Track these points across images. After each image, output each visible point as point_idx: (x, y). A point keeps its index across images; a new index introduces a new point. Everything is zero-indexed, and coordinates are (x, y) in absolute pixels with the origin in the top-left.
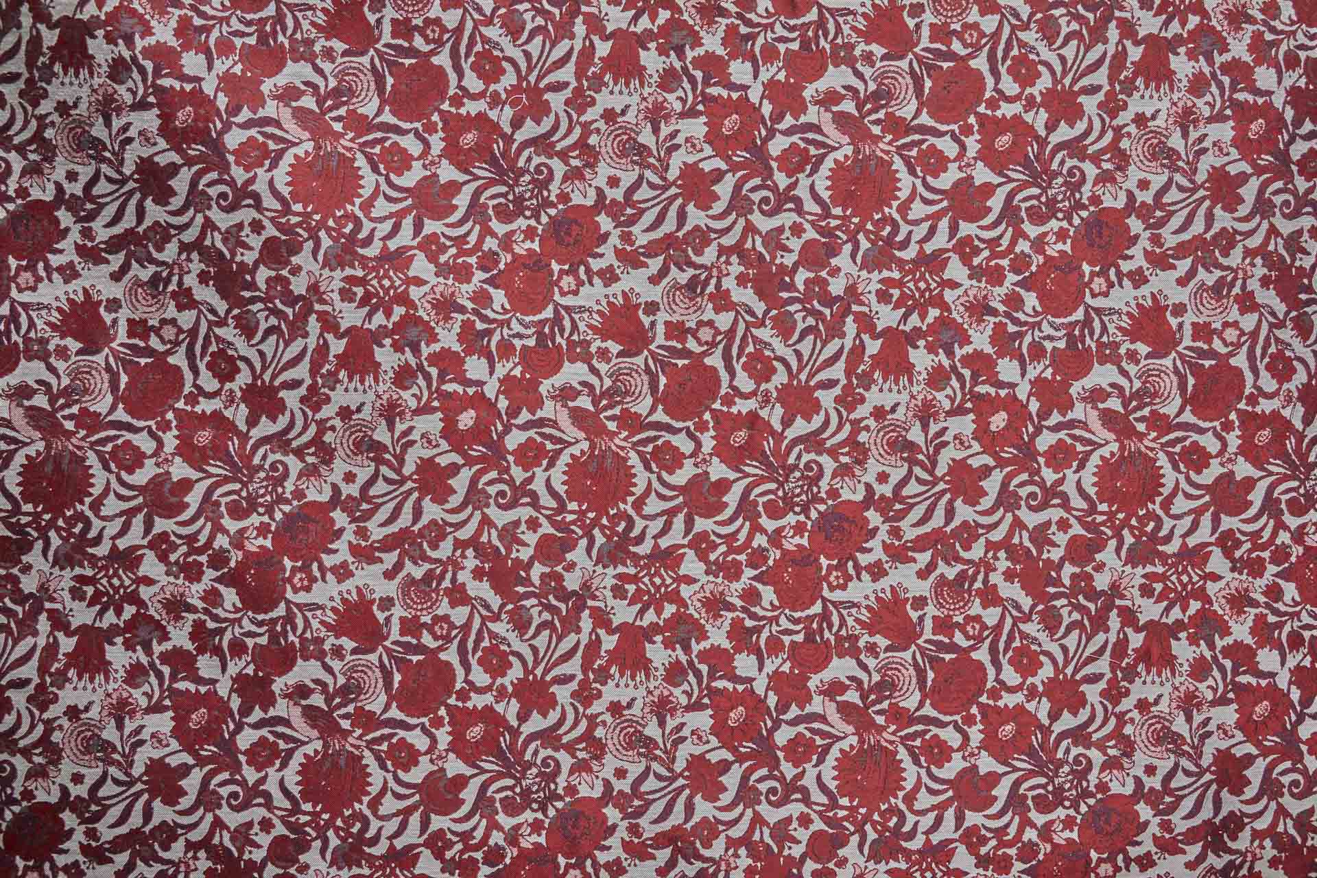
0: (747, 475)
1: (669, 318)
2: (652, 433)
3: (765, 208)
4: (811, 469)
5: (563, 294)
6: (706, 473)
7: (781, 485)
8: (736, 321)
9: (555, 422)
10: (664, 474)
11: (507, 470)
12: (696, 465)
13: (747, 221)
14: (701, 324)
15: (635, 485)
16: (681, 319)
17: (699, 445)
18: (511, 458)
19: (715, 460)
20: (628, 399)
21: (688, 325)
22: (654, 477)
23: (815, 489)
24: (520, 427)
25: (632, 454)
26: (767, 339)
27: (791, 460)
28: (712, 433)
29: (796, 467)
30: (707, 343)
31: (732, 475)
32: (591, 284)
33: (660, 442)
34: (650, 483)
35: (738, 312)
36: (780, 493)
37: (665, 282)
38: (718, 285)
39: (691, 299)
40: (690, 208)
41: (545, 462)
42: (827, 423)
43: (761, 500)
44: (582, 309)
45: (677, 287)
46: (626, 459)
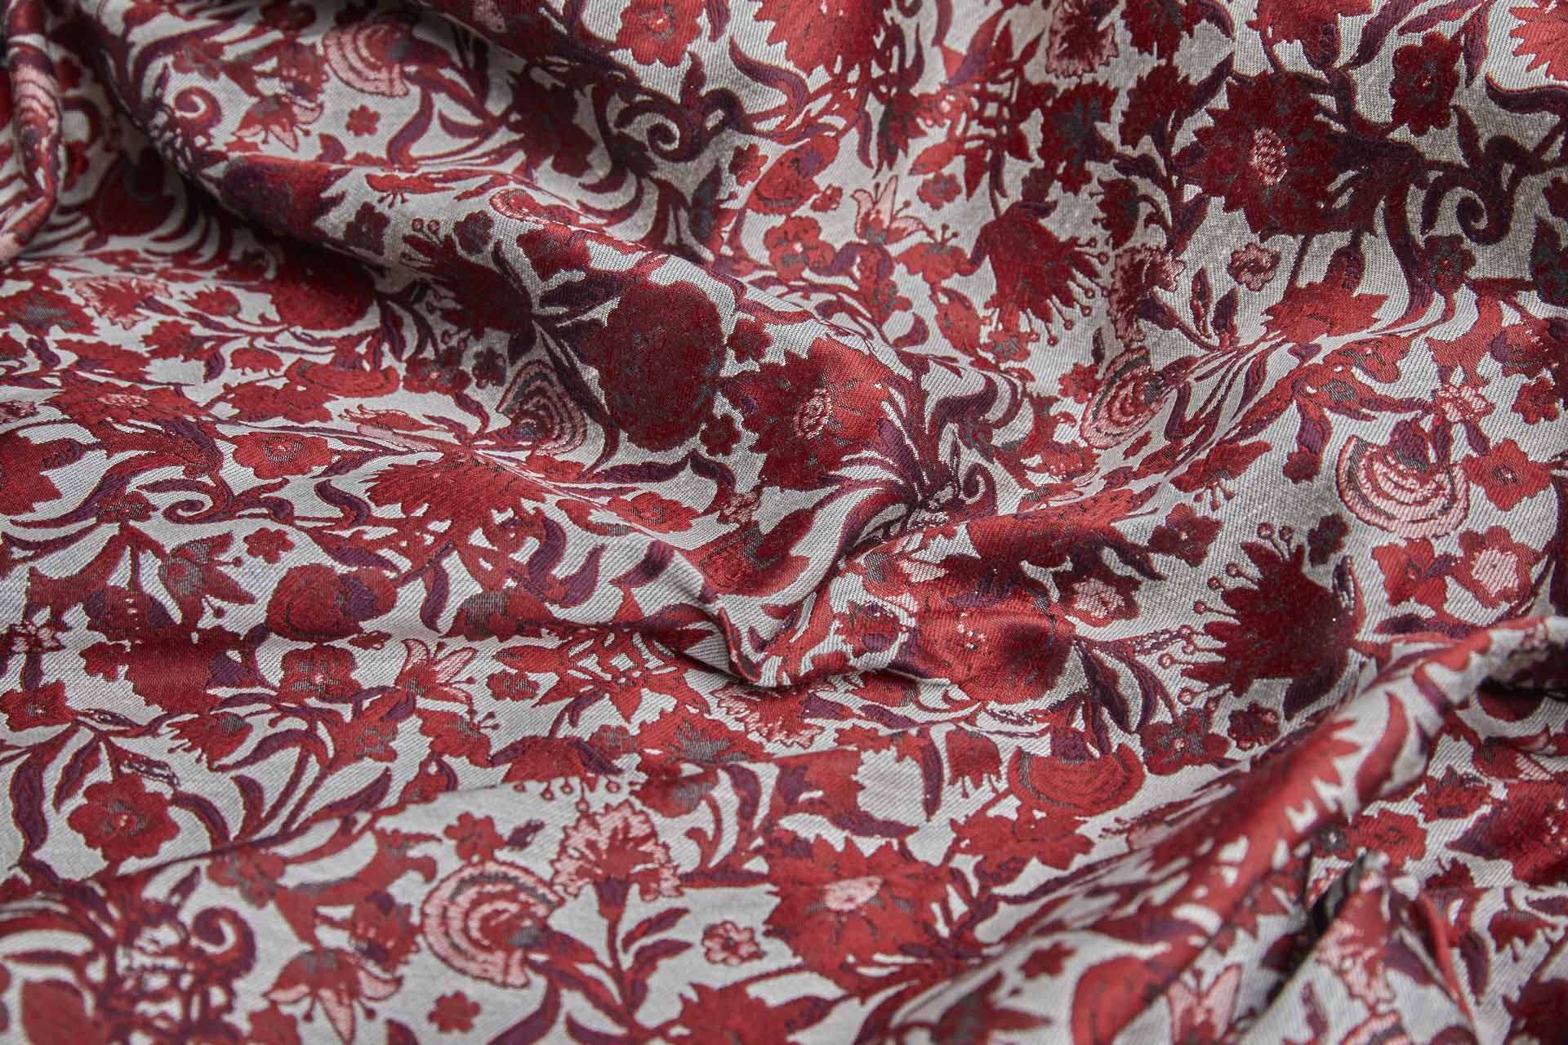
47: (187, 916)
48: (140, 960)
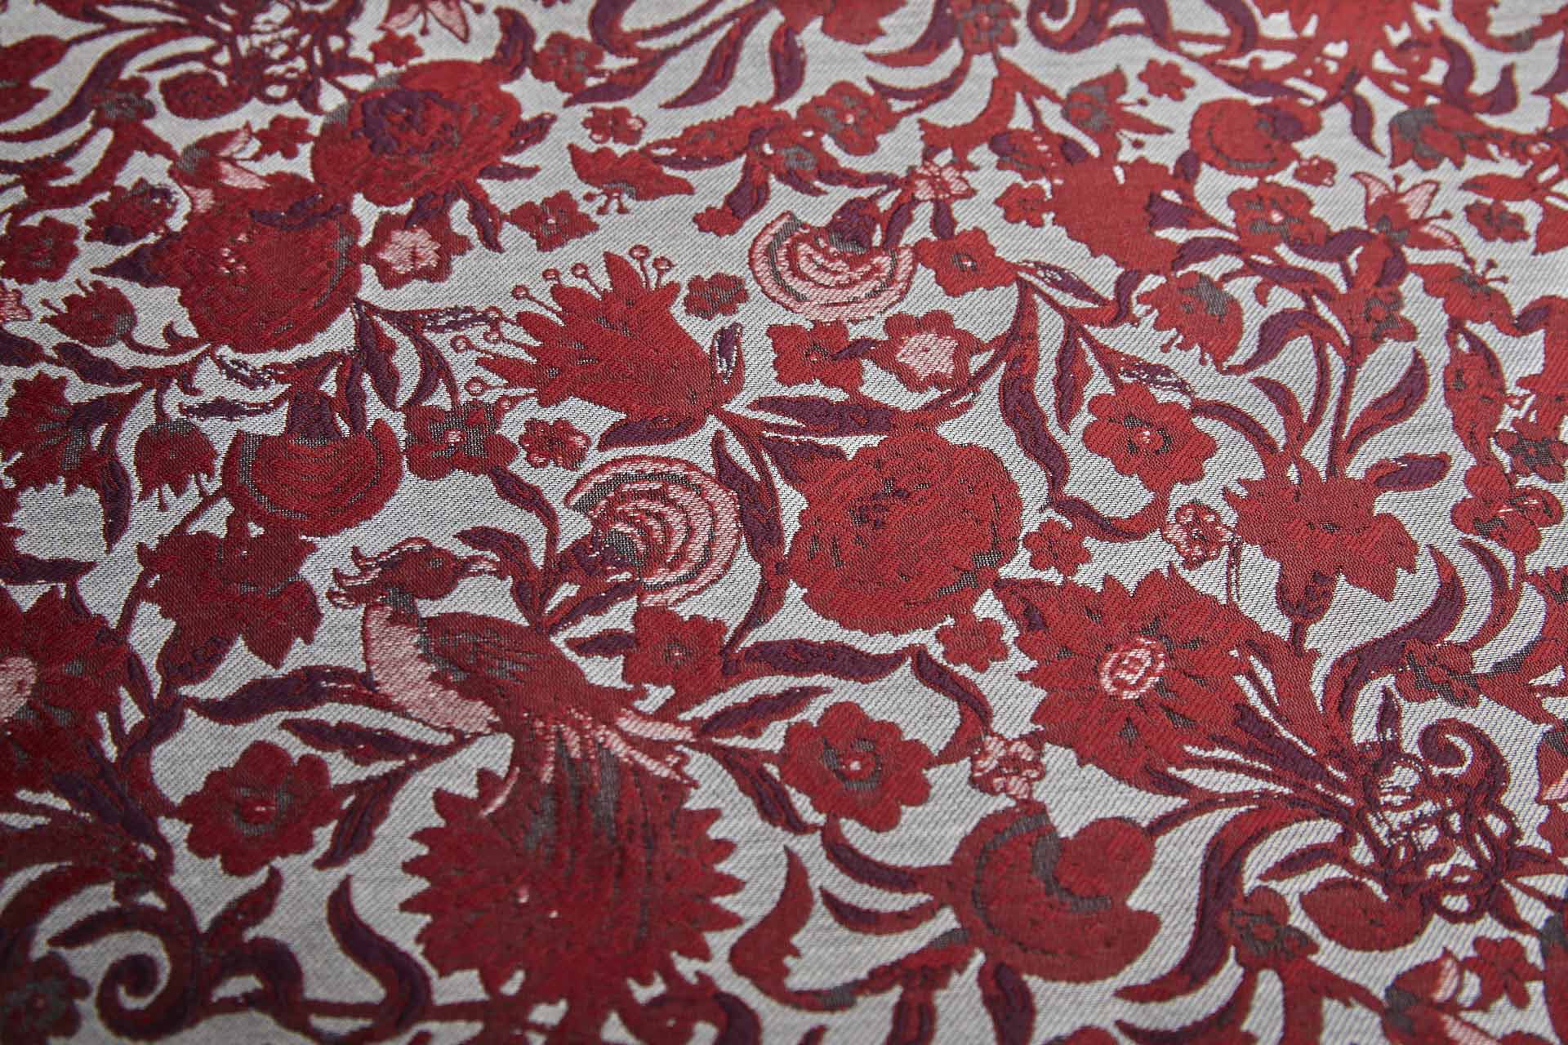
0: (1208, 802)
1: (786, 319)
2: (775, 684)
3: (1054, 26)
4: (1454, 756)
5: (390, 279)
6: (1034, 810)
7: (1354, 823)
8: (1025, 313)
9: (365, 680)
10: (853, 831)
11: (158, 873)
12: (982, 784)
13: (1000, 62)
14: (900, 327)
15: (732, 885)
16: (829, 316)
17: (975, 709)
18: (174, 830)
19: (1057, 757)
20: (660, 577)
21: (855, 332)
22: (809, 847)
23: (1497, 826)
24: (220, 711)
25: (700, 765)
26: (1155, 357)
27: (1363, 730)
28: (1021, 662)
29: (1390, 752)
30: (936, 380)
31: (1144, 806)
32: (492, 243)
33: (813, 713)
34: (796, 872)
35: (1026, 289)
36: (1361, 853)
37: (753, 225)
38: (942, 220)
39: (853, 263)
40: (812, 35)
41: (324, 836)
42: (1451, 596)
43: (1292, 889)
44: (459, 318)
45: (794, 233)
46: (679, 787)
47: (1410, 746)
48: (1396, 819)
